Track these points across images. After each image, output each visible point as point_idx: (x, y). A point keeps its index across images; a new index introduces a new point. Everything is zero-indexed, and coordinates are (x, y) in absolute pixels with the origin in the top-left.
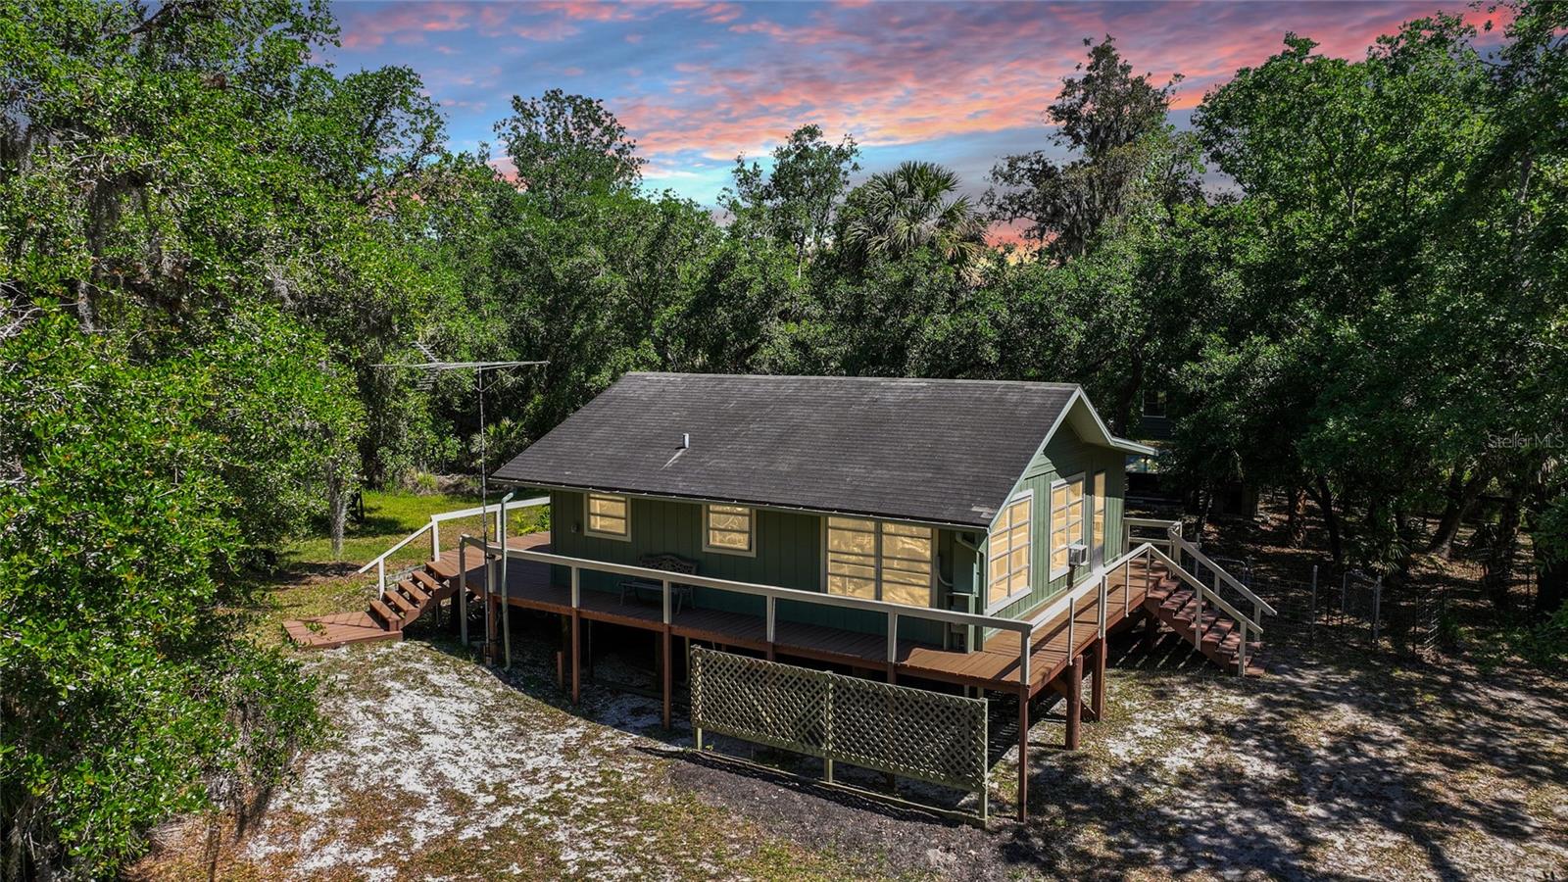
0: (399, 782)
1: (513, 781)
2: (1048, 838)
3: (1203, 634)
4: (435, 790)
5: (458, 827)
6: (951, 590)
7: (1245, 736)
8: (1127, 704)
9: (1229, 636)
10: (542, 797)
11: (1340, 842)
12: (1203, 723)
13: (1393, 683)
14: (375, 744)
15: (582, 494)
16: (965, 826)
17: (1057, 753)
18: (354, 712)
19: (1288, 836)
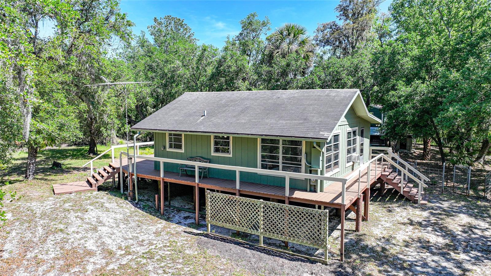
0: (86, 245)
1: (133, 245)
2: (354, 268)
3: (404, 188)
4: (100, 248)
5: (107, 264)
6: (311, 167)
7: (426, 226)
8: (377, 214)
9: (412, 189)
10: (144, 251)
11: (478, 270)
12: (409, 222)
13: (479, 207)
14: (79, 230)
15: (166, 133)
16: (319, 263)
17: (353, 233)
18: (72, 217)
19: (455, 267)
